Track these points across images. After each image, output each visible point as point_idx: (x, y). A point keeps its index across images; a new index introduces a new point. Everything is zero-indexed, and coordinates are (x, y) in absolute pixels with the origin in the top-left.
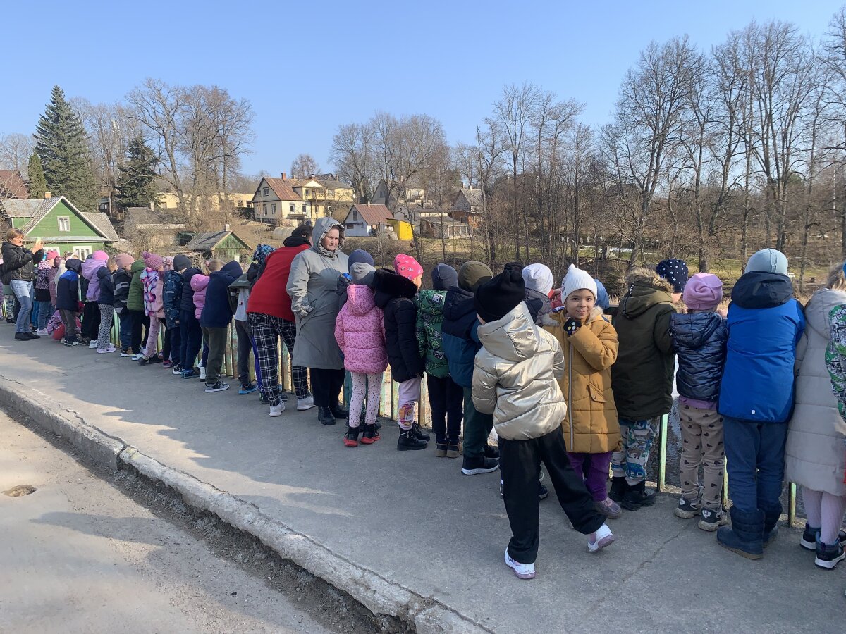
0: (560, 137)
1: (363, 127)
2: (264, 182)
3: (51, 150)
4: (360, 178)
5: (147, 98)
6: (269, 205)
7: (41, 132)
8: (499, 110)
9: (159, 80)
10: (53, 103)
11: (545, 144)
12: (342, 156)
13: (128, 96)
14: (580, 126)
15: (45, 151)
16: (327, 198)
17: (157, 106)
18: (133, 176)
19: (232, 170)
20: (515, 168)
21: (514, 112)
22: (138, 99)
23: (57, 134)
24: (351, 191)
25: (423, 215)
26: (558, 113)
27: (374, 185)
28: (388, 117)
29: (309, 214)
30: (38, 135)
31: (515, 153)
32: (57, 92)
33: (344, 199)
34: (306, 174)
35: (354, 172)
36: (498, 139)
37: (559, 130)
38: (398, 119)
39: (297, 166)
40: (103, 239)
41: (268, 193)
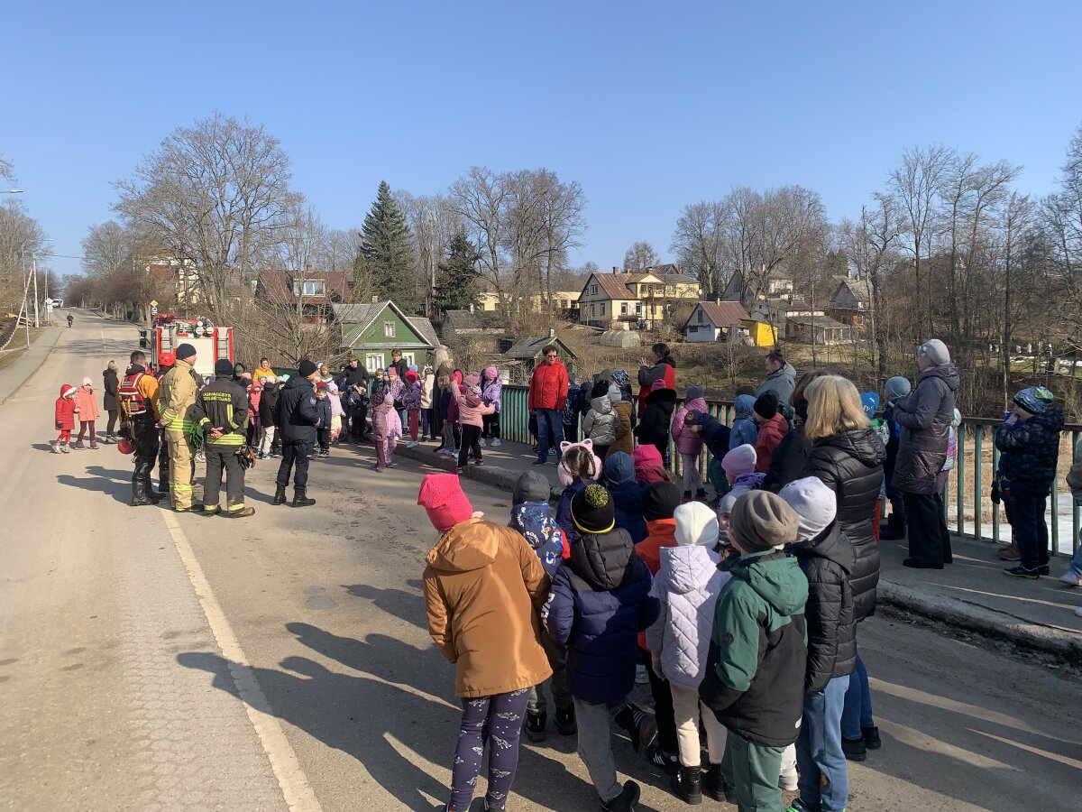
0: (984, 212)
1: (715, 206)
2: (593, 279)
3: (375, 250)
4: (709, 268)
5: (472, 190)
6: (598, 306)
7: (367, 230)
8: (895, 181)
9: (485, 168)
10: (379, 199)
11: (961, 222)
12: (686, 243)
13: (452, 187)
14: (1013, 197)
15: (369, 251)
16: (667, 295)
17: (481, 198)
18: (454, 276)
19: (557, 265)
20: (917, 254)
21: (917, 182)
22: (462, 190)
23: (382, 232)
24: (697, 286)
25: (790, 314)
26: (981, 180)
27: (726, 277)
28: (747, 192)
29: (644, 315)
30: (363, 234)
31: (918, 234)
32: (383, 188)
33: (687, 296)
34: (642, 265)
35: (701, 262)
36: (893, 218)
37: (982, 203)
38: (761, 193)
39: (632, 257)
40: (426, 345)
41: (597, 291)
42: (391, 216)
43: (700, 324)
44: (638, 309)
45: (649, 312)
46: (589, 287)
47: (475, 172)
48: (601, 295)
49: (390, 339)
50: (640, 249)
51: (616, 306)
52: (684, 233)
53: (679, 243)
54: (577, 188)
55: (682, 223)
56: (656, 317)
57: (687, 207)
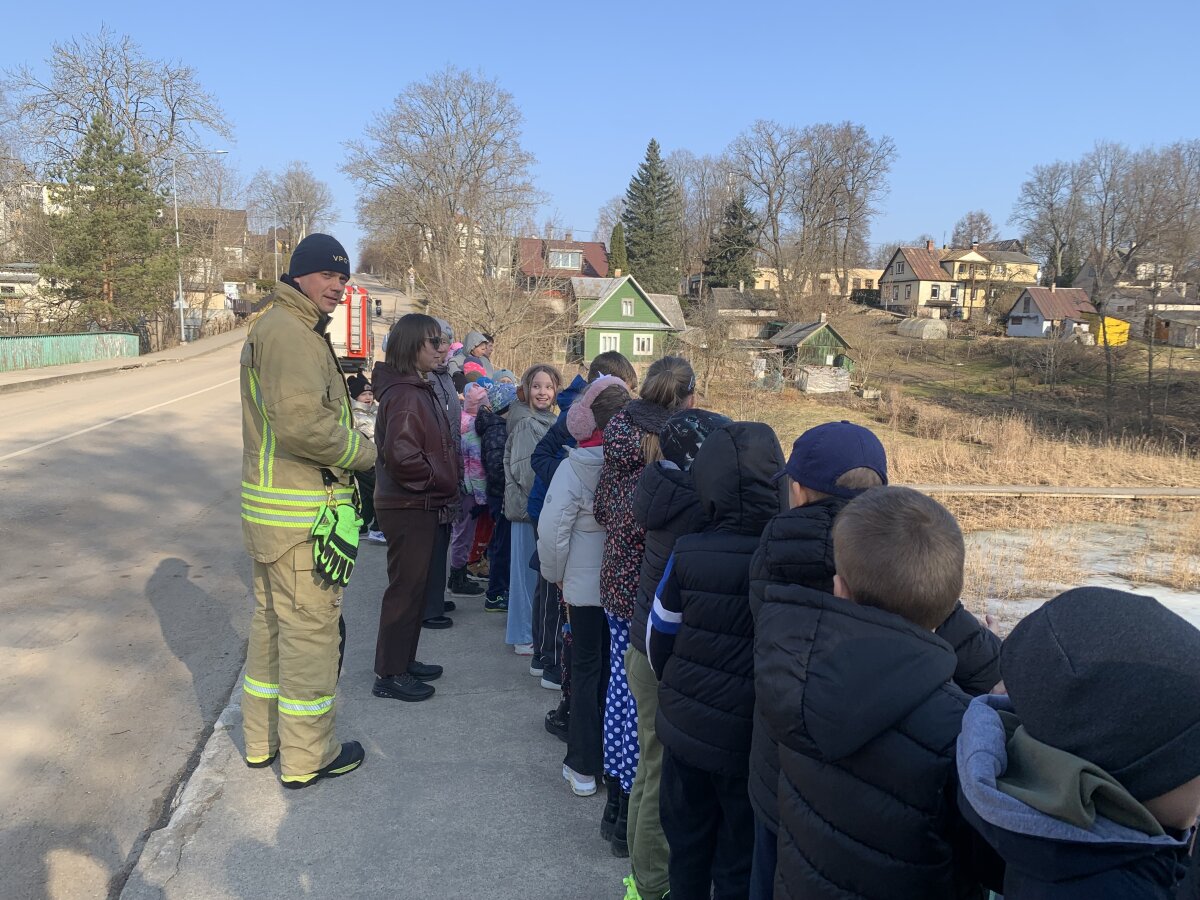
1: (1074, 166)
2: (900, 255)
3: (638, 218)
4: (1058, 246)
5: (755, 147)
6: (902, 288)
7: (631, 196)
9: (773, 122)
10: (647, 160)
12: (1033, 212)
13: (732, 144)
15: (631, 219)
16: (992, 277)
17: (765, 156)
18: (726, 247)
19: (857, 237)
22: (743, 148)
23: (646, 198)
24: (1037, 268)
29: (960, 301)
30: (627, 200)
32: (653, 147)
39: (962, 229)
40: (667, 327)
41: (903, 270)
42: (658, 178)
43: (1025, 315)
44: (953, 293)
45: (968, 297)
46: (894, 264)
47: (760, 128)
48: (907, 275)
49: (628, 319)
50: (975, 220)
51: (925, 289)
52: (1029, 199)
53: (1022, 212)
54: (888, 145)
55: (1029, 188)
56: (976, 304)
57: (1036, 169)
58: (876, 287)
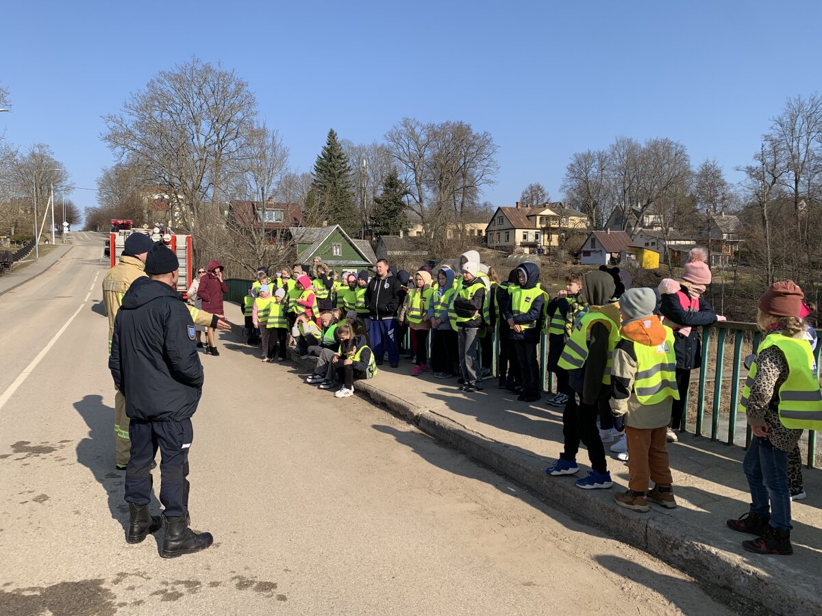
1: (600, 154)
2: (500, 212)
3: (324, 186)
4: (593, 205)
6: (503, 234)
7: (317, 170)
8: (778, 126)
9: (415, 119)
10: (328, 144)
13: (387, 135)
15: (319, 187)
16: (561, 226)
17: (410, 144)
18: (387, 207)
19: (470, 200)
20: (796, 190)
21: (797, 127)
22: (395, 138)
23: (330, 171)
24: (585, 219)
27: (606, 212)
28: (629, 142)
29: (541, 242)
30: (315, 173)
31: (797, 174)
32: (332, 135)
33: (579, 226)
34: (540, 202)
35: (586, 201)
36: (782, 158)
40: (367, 263)
41: (502, 222)
42: (338, 157)
43: (592, 250)
44: (537, 237)
45: (546, 239)
46: (496, 218)
47: (406, 123)
48: (506, 225)
49: (337, 258)
50: (534, 189)
51: (519, 234)
52: (573, 175)
53: (569, 183)
54: (487, 137)
55: (571, 169)
56: (552, 244)
58: (484, 234)
